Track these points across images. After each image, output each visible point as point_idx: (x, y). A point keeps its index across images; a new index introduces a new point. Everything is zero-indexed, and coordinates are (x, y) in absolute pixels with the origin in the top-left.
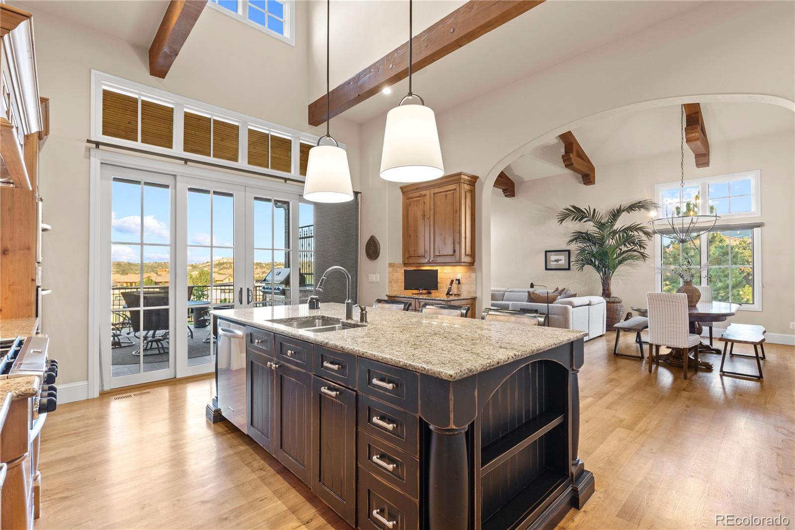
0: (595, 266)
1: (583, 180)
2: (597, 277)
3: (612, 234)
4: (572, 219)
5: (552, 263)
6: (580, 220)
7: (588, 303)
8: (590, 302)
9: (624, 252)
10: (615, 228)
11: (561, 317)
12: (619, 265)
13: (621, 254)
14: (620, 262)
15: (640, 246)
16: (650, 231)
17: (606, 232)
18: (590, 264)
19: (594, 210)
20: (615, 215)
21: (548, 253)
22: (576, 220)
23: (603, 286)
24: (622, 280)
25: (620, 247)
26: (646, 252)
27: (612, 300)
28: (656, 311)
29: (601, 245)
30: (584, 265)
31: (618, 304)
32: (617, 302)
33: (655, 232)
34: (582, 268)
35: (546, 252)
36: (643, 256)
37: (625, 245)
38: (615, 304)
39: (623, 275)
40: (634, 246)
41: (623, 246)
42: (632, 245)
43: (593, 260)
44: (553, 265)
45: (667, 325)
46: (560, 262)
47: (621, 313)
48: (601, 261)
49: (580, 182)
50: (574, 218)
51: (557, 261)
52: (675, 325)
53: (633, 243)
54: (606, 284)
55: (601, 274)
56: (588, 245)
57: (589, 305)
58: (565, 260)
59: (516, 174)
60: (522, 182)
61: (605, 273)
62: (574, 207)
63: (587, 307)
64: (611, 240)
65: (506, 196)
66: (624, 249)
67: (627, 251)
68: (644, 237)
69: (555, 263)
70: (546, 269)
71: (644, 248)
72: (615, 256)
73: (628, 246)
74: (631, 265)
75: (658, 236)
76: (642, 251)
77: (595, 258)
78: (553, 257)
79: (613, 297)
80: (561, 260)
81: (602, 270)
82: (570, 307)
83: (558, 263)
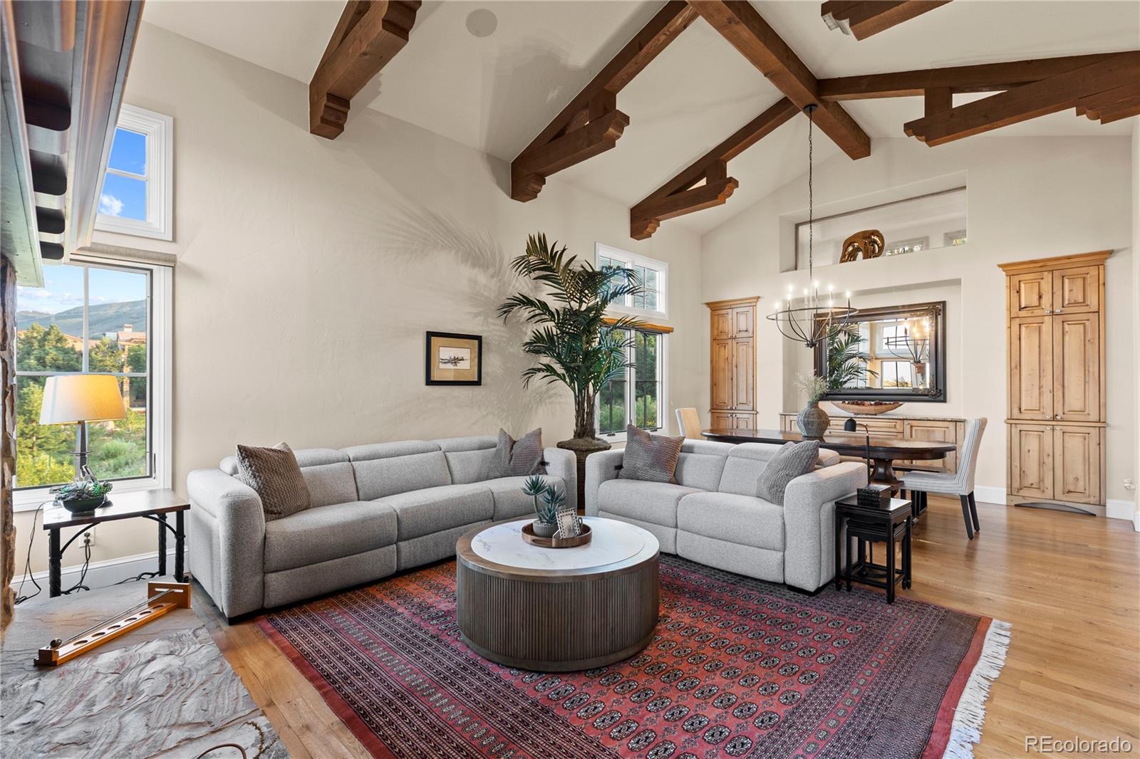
5: (442, 366)
21: (433, 339)
24: (560, 403)
35: (430, 335)
39: (561, 396)
44: (443, 371)
46: (460, 366)
51: (455, 361)
58: (471, 360)
69: (450, 366)
70: (430, 382)
78: (444, 351)
80: (462, 360)
83: (455, 367)
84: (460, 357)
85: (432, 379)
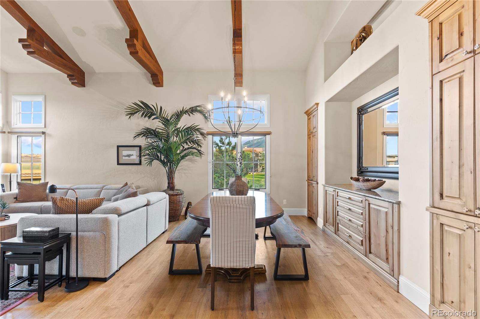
0: (161, 161)
1: (152, 80)
2: (163, 171)
3: (176, 132)
4: (142, 116)
5: (124, 158)
6: (149, 117)
7: (146, 203)
8: (148, 201)
9: (185, 150)
10: (179, 126)
11: (97, 233)
12: (181, 160)
13: (183, 151)
14: (183, 158)
15: (198, 145)
16: (205, 132)
17: (171, 129)
18: (157, 160)
19: (161, 108)
20: (178, 116)
21: (120, 148)
22: (145, 116)
23: (168, 179)
24: (184, 173)
25: (183, 145)
26: (202, 149)
27: (175, 192)
28: (220, 221)
29: (167, 141)
30: (153, 161)
31: (180, 196)
32: (179, 195)
33: (208, 134)
34: (150, 163)
35: (118, 147)
36: (200, 153)
37: (187, 143)
38: (178, 196)
39: (185, 170)
40: (193, 145)
41: (185, 144)
42: (192, 143)
43: (159, 155)
44: (123, 160)
45: (232, 240)
46: (132, 157)
47: (183, 203)
48: (167, 157)
49: (150, 83)
50: (143, 114)
51: (129, 156)
52: (241, 239)
53: (193, 142)
54: (170, 178)
55: (167, 168)
56: (156, 140)
57: (147, 205)
58: (136, 155)
59: (84, 61)
60: (93, 73)
61: (170, 168)
62: (142, 103)
63: (145, 208)
64: (175, 137)
65: (73, 83)
66: (186, 146)
67: (188, 148)
68: (200, 137)
69: (127, 158)
70: (118, 164)
71: (200, 146)
72: (178, 152)
73: (189, 144)
74: (191, 160)
75: (210, 137)
76: (199, 149)
77: (161, 153)
78: (125, 152)
79: (177, 190)
80: (132, 155)
81: (168, 165)
82: (113, 217)
83: (129, 158)
84: (131, 154)
85: (119, 163)
